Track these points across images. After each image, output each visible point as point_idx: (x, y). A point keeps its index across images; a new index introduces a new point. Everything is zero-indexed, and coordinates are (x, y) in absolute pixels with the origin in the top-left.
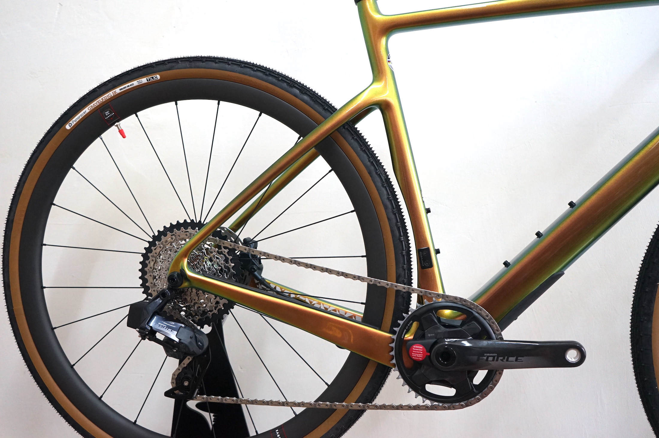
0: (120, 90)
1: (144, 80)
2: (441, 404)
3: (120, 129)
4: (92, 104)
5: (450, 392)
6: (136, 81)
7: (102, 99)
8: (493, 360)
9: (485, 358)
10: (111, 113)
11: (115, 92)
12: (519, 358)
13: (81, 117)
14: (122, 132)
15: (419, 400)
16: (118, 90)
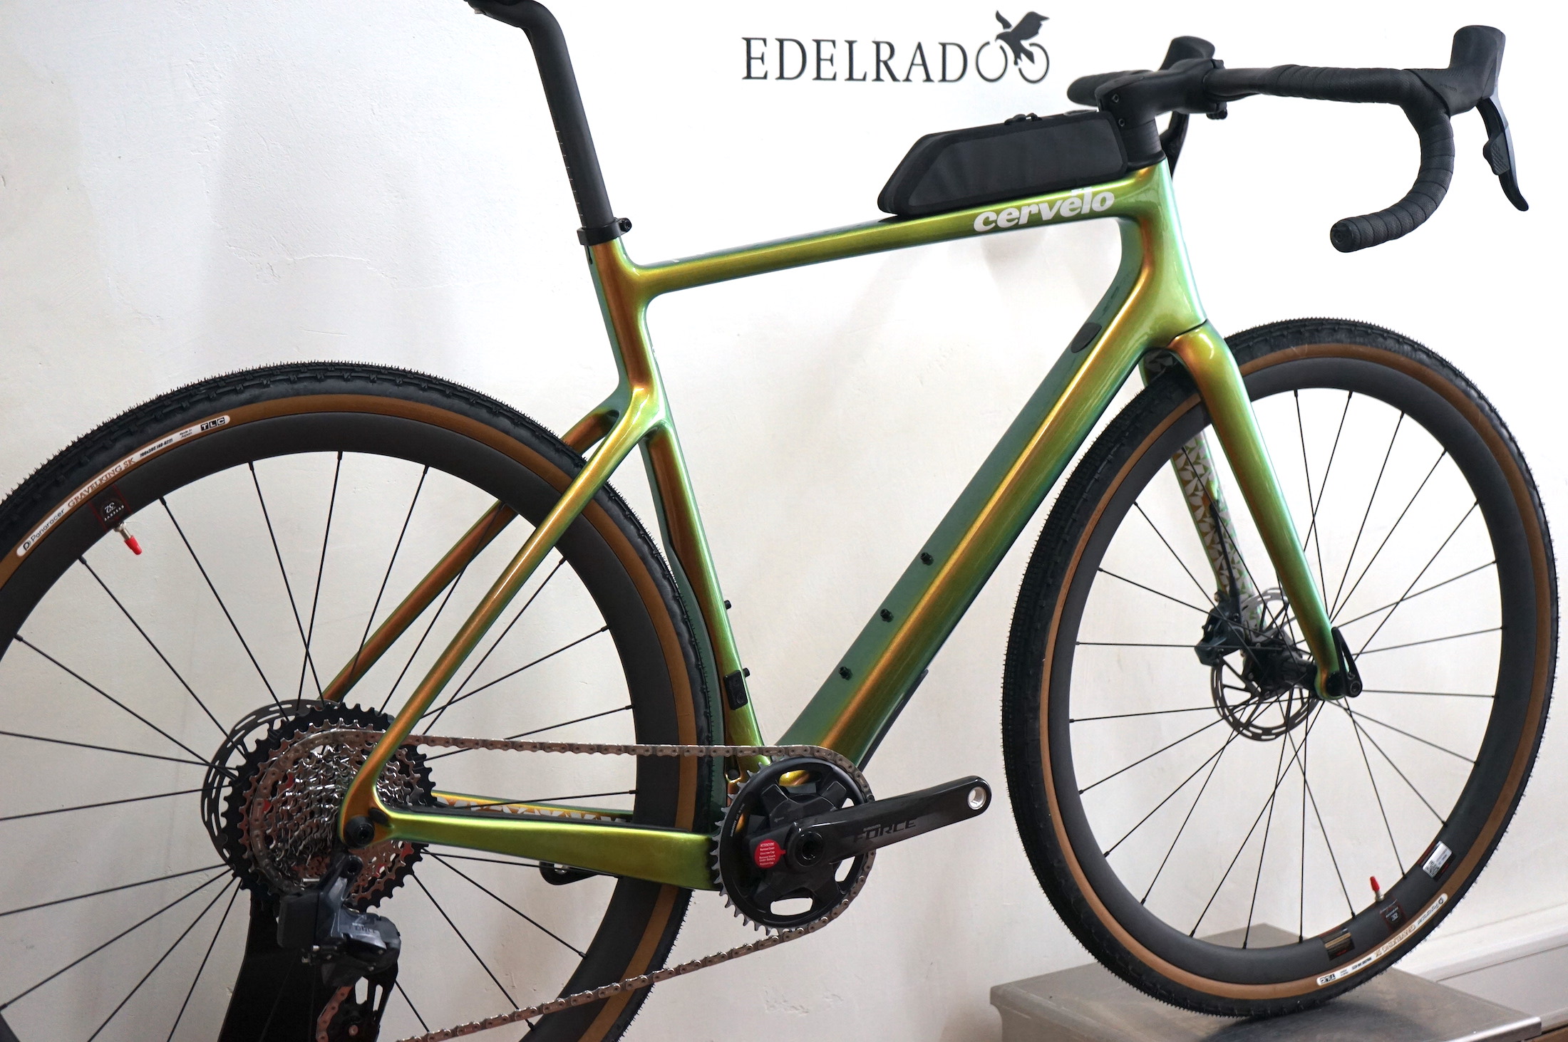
0: (142, 455)
1: (196, 429)
2: (793, 930)
3: (127, 534)
4: (78, 494)
5: (802, 905)
6: (179, 433)
7: (101, 480)
8: (876, 835)
9: (865, 835)
10: (117, 506)
11: (130, 461)
12: (910, 822)
13: (50, 525)
14: (131, 544)
15: (761, 934)
16: (136, 457)
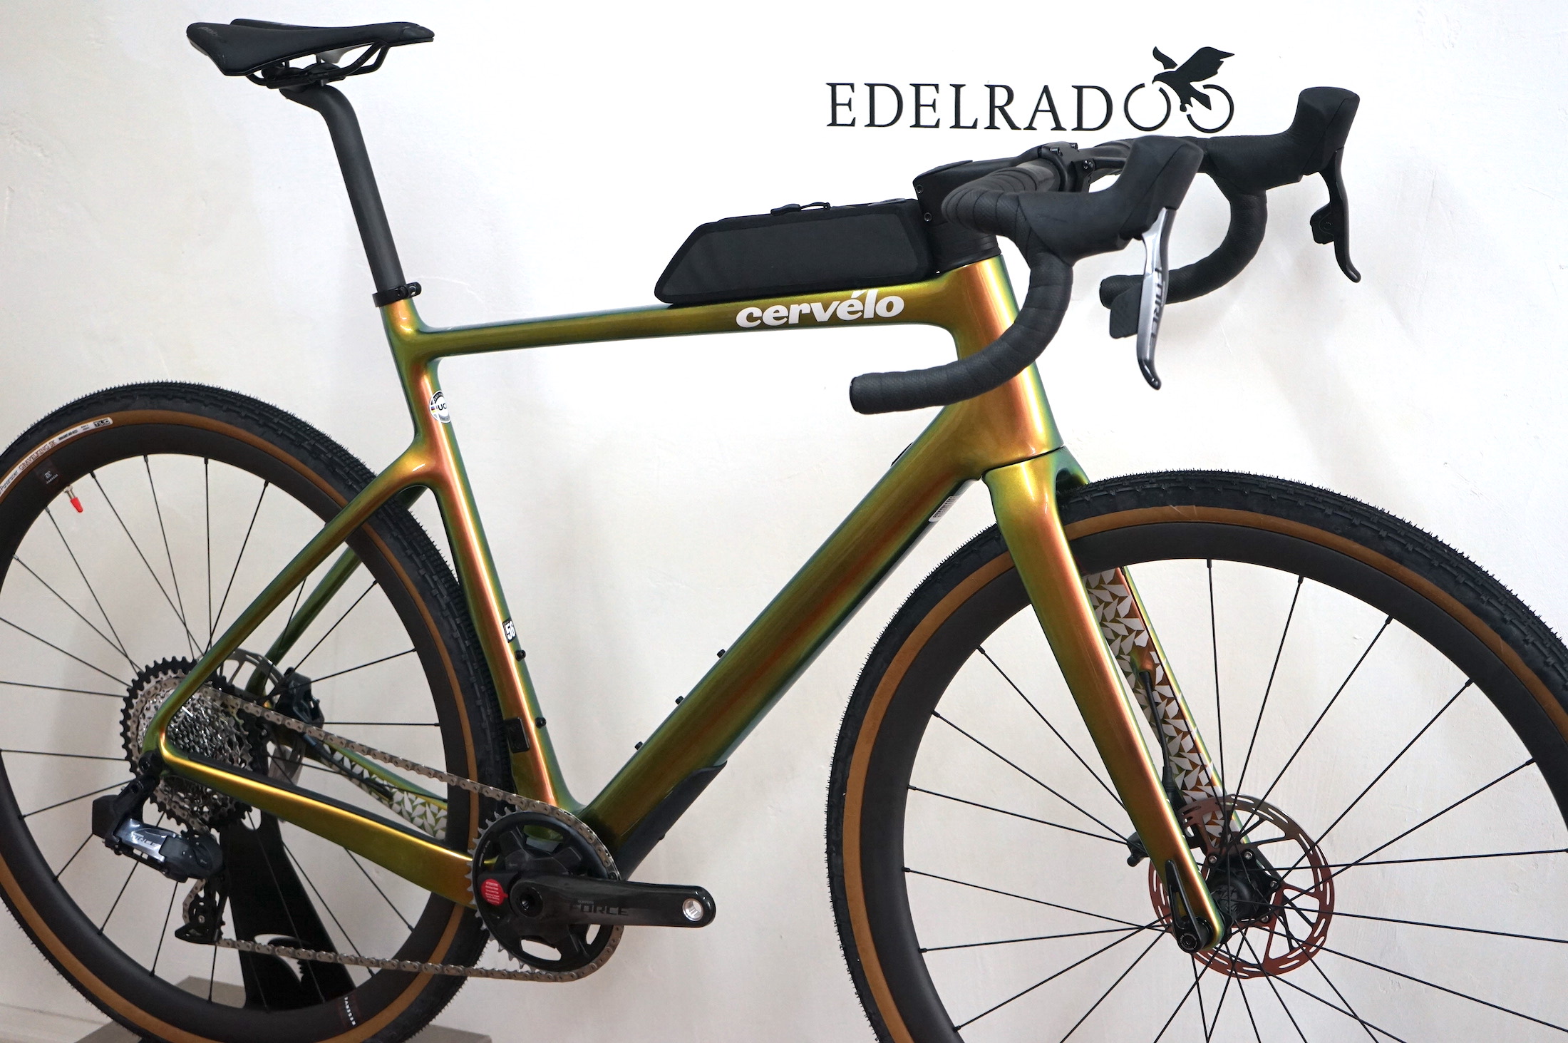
0: (60, 439)
1: (91, 425)
2: (544, 973)
3: (73, 497)
4: (23, 461)
5: (553, 954)
6: (80, 426)
7: (37, 453)
8: (590, 911)
10: (53, 474)
11: (53, 442)
12: (623, 910)
13: (11, 481)
14: (76, 503)
15: (514, 965)
16: (56, 440)
